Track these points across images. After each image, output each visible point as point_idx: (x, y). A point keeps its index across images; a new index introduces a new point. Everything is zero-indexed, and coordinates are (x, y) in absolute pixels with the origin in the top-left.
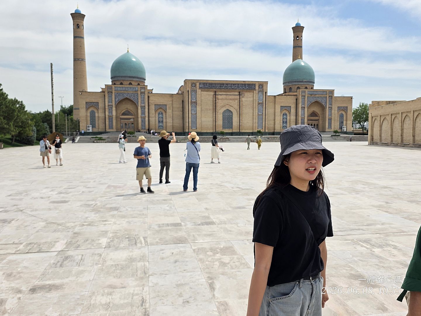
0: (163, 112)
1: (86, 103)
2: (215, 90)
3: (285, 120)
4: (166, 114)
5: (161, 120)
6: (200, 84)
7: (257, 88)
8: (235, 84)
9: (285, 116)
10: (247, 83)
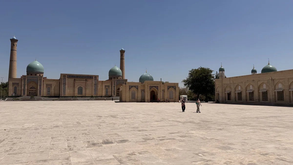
0: (50, 87)
1: (13, 83)
2: (74, 78)
3: (107, 91)
4: (51, 88)
5: (49, 91)
6: (68, 76)
7: (94, 78)
8: (84, 76)
9: (107, 90)
10: (89, 76)
